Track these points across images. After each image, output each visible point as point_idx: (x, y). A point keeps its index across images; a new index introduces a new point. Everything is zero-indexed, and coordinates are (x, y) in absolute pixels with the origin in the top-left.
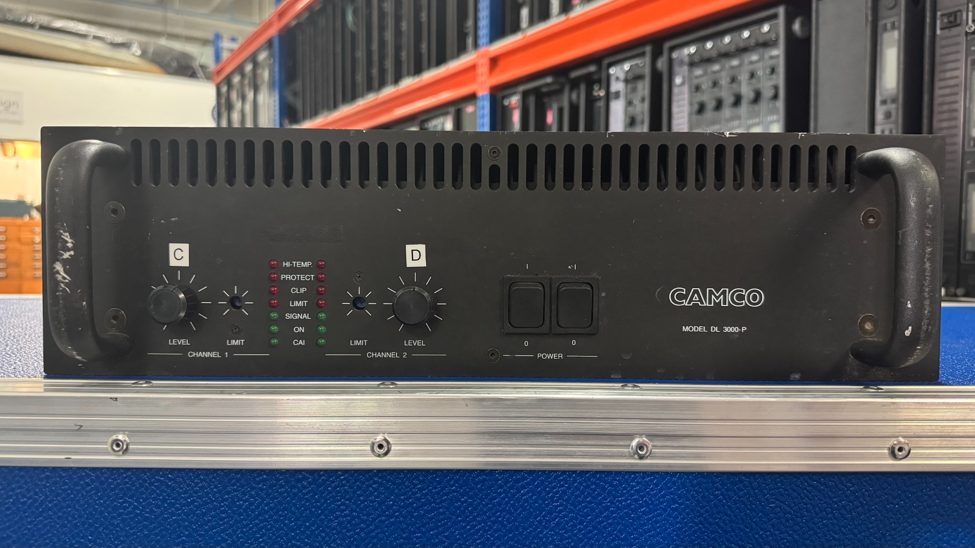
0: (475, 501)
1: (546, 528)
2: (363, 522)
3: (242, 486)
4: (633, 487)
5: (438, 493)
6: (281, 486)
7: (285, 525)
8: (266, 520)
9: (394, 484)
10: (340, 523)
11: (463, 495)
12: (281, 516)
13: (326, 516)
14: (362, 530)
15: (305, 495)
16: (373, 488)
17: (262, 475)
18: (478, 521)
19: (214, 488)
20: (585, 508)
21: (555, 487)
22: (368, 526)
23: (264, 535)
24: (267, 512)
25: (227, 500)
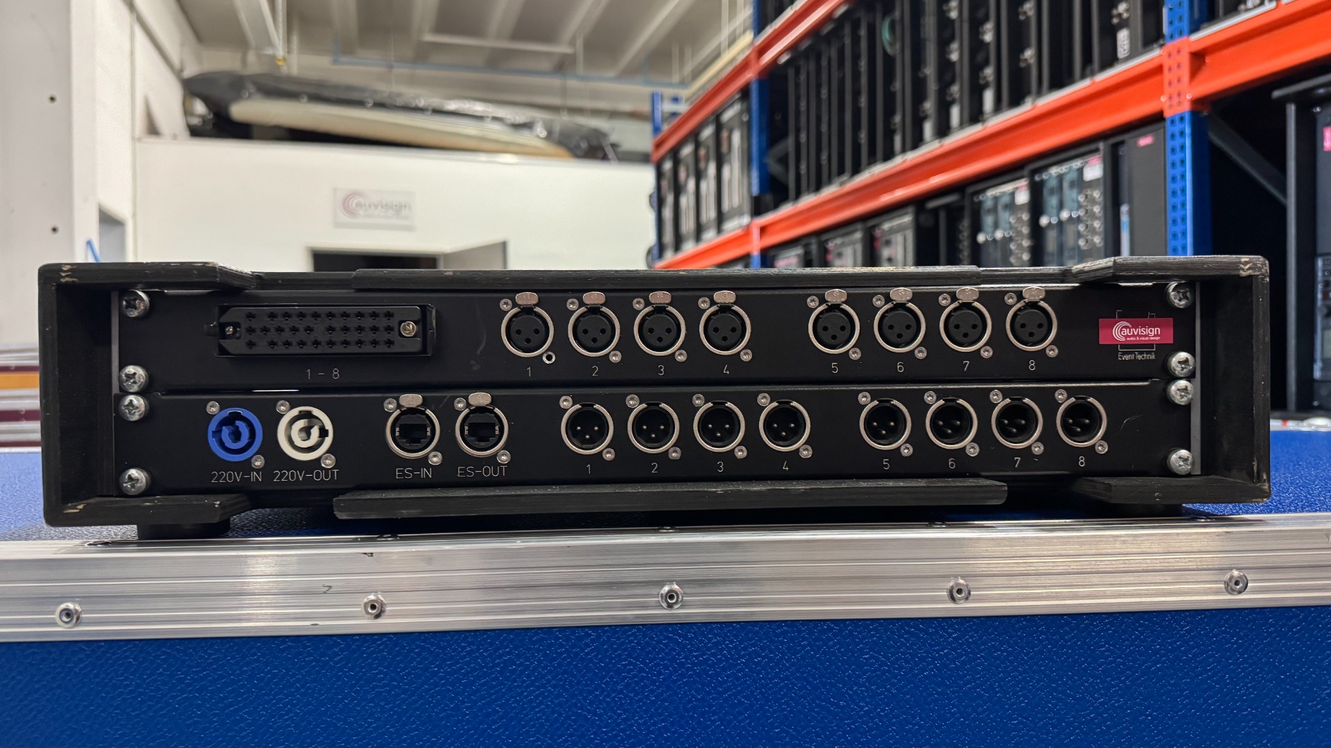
0: (776, 656)
1: (856, 684)
2: (653, 682)
3: (516, 648)
4: (950, 634)
5: (735, 647)
6: (561, 646)
7: (566, 690)
8: (543, 686)
9: (686, 638)
10: (627, 685)
11: (762, 649)
12: (560, 680)
13: (611, 677)
14: (652, 691)
15: (587, 654)
16: (664, 644)
17: (538, 634)
18: (780, 678)
19: (484, 652)
20: (898, 659)
21: (864, 638)
22: (658, 687)
23: (541, 703)
24: (544, 676)
25: (498, 665)
